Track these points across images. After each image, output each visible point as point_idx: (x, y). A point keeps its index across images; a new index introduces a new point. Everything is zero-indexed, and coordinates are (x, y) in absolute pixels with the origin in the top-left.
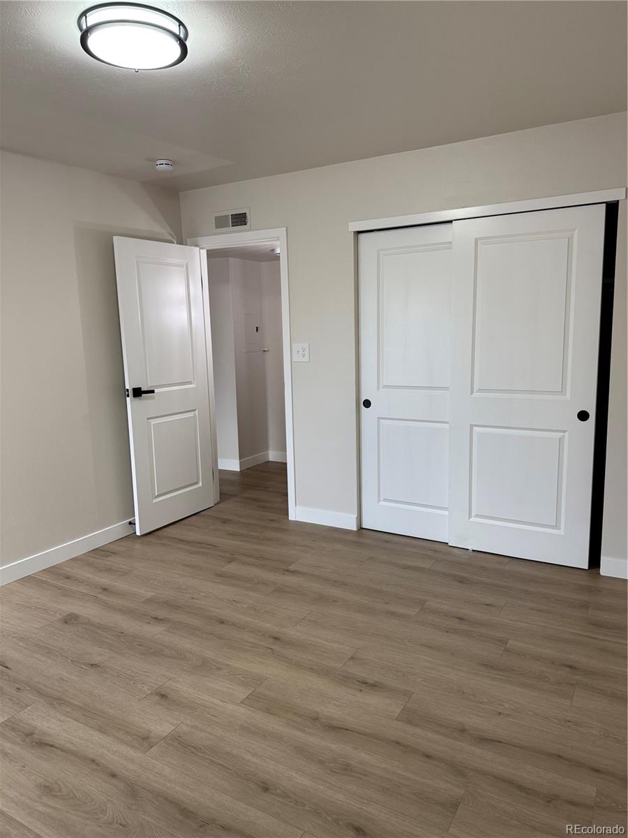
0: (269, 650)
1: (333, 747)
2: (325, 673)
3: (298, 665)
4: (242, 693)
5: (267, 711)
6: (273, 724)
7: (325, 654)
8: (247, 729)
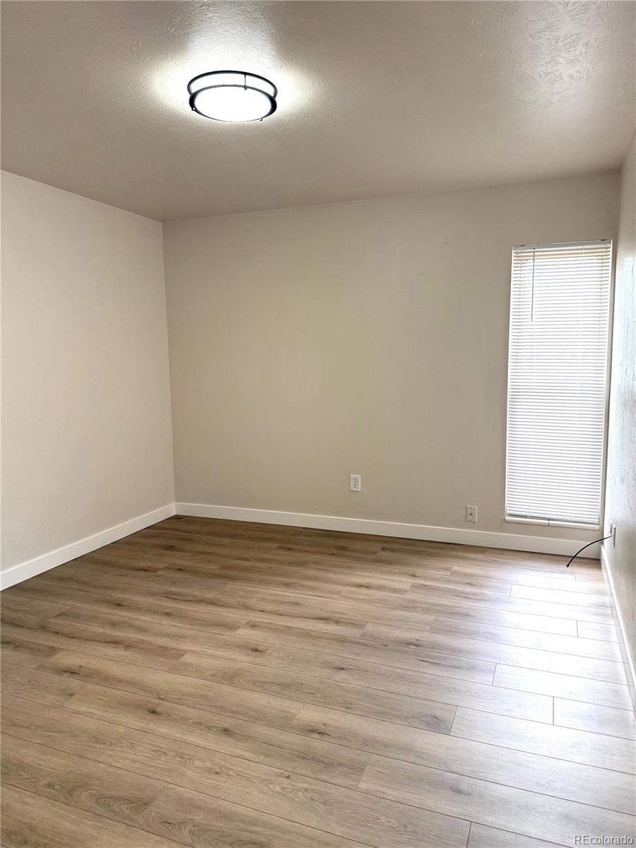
0: (162, 697)
1: (120, 633)
2: (107, 679)
3: (133, 683)
4: (188, 658)
5: (165, 648)
6: (162, 641)
7: (100, 697)
8: (182, 637)
